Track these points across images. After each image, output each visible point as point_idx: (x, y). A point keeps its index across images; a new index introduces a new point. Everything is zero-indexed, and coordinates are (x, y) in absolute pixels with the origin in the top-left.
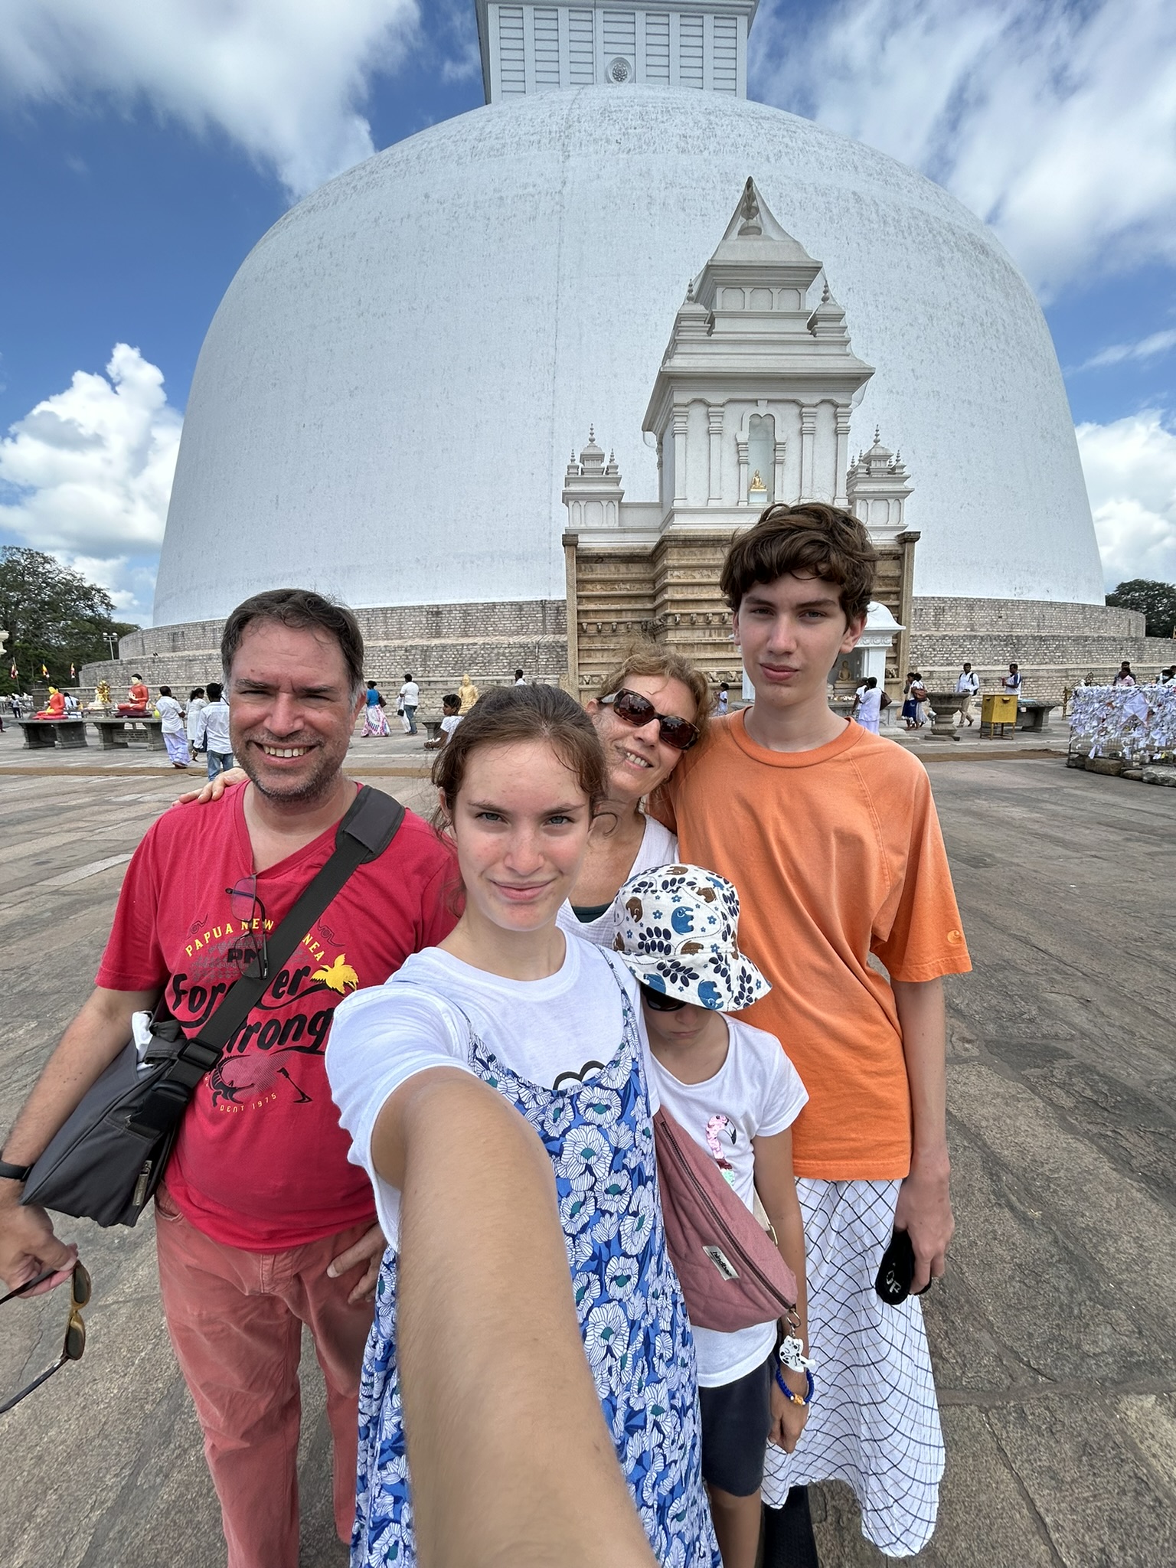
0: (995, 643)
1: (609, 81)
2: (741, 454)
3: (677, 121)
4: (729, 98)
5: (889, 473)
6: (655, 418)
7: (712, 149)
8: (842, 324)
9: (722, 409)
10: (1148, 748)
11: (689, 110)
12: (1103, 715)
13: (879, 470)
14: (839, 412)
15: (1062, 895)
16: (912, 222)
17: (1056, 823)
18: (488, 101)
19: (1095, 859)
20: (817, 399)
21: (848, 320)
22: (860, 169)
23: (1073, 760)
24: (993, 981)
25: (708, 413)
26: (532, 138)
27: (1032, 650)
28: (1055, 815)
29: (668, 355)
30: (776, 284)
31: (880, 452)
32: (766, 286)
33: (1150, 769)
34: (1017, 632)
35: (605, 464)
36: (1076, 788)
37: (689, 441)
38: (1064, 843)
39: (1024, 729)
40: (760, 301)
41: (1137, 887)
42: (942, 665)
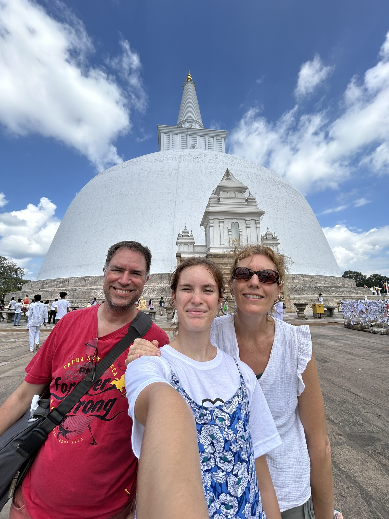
0: (312, 288)
1: (191, 148)
2: (229, 232)
3: (208, 157)
4: (221, 153)
5: (273, 238)
6: (204, 223)
7: (217, 162)
8: (255, 201)
9: (223, 221)
10: (369, 321)
11: (211, 155)
12: (352, 310)
13: (269, 238)
14: (257, 222)
15: (357, 373)
16: (270, 180)
17: (347, 347)
18: (160, 151)
19: (364, 360)
20: (250, 219)
21: (256, 200)
22: (255, 168)
23: (346, 325)
24: (343, 408)
25: (219, 221)
26: (171, 158)
27: (324, 290)
28: (346, 344)
29: (207, 207)
30: (236, 191)
31: (269, 233)
32: (234, 191)
33: (372, 328)
34: (318, 285)
35: (189, 234)
36: (350, 335)
37: (214, 229)
38: (352, 354)
39: (327, 316)
40: (232, 195)
41: (382, 370)
42: (297, 295)
